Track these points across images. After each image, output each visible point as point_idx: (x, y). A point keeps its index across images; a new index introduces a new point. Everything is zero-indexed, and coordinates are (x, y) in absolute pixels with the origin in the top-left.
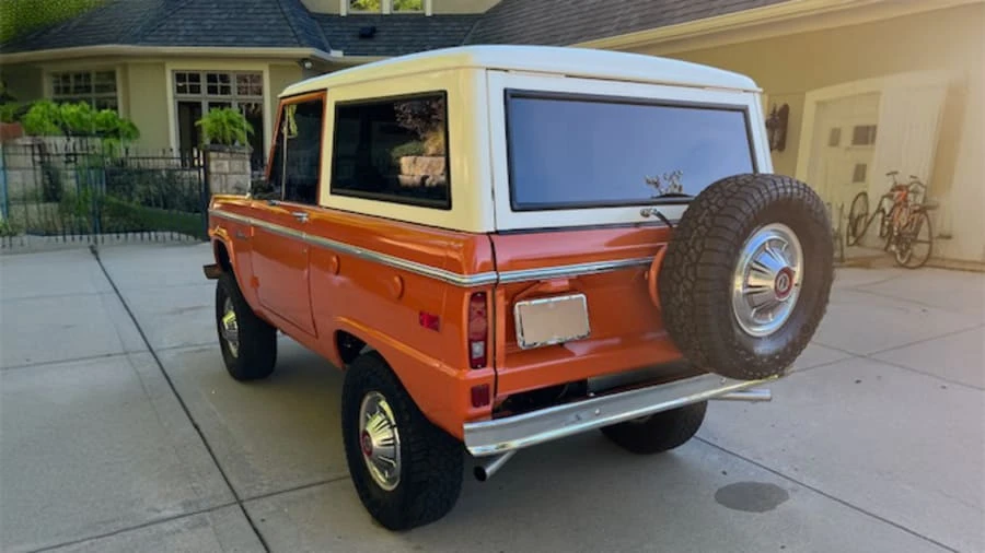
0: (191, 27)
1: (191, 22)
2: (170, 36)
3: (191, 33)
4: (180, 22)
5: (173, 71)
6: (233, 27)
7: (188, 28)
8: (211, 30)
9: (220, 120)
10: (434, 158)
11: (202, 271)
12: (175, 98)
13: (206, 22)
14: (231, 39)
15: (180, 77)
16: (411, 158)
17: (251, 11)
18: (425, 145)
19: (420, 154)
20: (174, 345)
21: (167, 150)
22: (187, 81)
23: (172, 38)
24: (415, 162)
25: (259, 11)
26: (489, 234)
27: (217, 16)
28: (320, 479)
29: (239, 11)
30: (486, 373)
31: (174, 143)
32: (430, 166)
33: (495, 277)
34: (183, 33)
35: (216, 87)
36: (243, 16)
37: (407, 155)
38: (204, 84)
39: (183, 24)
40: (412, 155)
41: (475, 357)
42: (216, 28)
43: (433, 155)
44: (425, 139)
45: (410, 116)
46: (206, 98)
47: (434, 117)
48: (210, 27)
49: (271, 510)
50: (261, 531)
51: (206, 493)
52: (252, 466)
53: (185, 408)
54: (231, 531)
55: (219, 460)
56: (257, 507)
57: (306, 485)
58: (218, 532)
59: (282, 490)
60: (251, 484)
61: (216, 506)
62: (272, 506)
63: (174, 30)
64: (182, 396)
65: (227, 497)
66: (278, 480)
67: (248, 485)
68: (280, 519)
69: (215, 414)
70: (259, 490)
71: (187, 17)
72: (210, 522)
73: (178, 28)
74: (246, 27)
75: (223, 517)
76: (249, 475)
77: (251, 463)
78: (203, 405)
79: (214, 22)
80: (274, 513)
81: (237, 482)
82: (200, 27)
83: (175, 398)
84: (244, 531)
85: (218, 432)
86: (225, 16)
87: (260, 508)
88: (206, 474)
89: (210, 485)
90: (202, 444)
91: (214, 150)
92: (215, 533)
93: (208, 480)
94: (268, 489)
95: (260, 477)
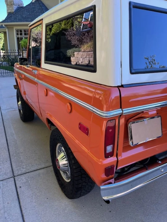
0: (20, 17)
1: (20, 16)
2: (14, 20)
3: (20, 19)
4: (17, 16)
5: (16, 29)
6: (31, 17)
7: (19, 17)
8: (25, 18)
9: (26, 42)
10: (84, 53)
11: (13, 86)
12: (16, 37)
13: (23, 16)
14: (30, 20)
15: (17, 31)
16: (77, 53)
17: (35, 12)
18: (81, 49)
19: (79, 51)
20: (8, 108)
21: (14, 50)
22: (19, 32)
23: (15, 20)
24: (78, 54)
25: (37, 12)
26: (118, 87)
27: (26, 14)
28: (43, 166)
29: (32, 12)
30: (112, 159)
31: (16, 48)
32: (82, 55)
33: (121, 112)
34: (18, 19)
35: (26, 33)
36: (33, 13)
37: (76, 52)
38: (23, 33)
39: (18, 16)
40: (78, 51)
41: (107, 152)
42: (26, 17)
43: (83, 52)
44: (81, 47)
45: (77, 41)
46: (24, 37)
47: (83, 41)
48: (24, 17)
49: (24, 181)
50: (19, 193)
51: (3, 171)
52: (21, 159)
53: (5, 132)
54: (8, 192)
55: (11, 155)
56: (19, 179)
57: (38, 169)
58: (3, 192)
59: (30, 171)
60: (19, 168)
61: (5, 179)
62: (25, 179)
63: (16, 18)
64: (5, 127)
65: (10, 174)
66: (29, 166)
67: (18, 168)
68: (26, 187)
69: (14, 135)
70: (22, 171)
71: (19, 14)
72: (2, 187)
73: (17, 17)
74: (34, 16)
75: (7, 184)
76: (19, 163)
77: (21, 157)
78: (11, 131)
79: (26, 15)
80: (25, 183)
81: (15, 166)
82: (22, 17)
83: (3, 128)
84: (13, 193)
85: (13, 143)
86: (28, 14)
87: (20, 180)
88: (5, 162)
89: (5, 167)
90: (7, 148)
91: (24, 50)
92: (2, 193)
93: (5, 165)
94: (25, 171)
95: (23, 164)
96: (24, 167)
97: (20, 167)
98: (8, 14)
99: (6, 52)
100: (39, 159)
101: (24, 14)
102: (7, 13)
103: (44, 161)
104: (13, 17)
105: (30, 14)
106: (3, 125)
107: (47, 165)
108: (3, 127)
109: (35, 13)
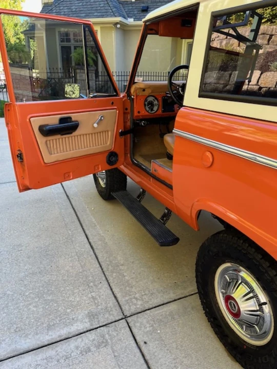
1: (66, 8)
3: (66, 13)
4: (61, 8)
5: (59, 32)
6: (85, 9)
7: (65, 11)
12: (60, 45)
13: (72, 8)
15: (61, 34)
22: (64, 36)
27: (77, 4)
34: (63, 13)
38: (72, 38)
42: (77, 10)
46: (73, 44)
48: (74, 10)
49: (148, 329)
50: (148, 357)
51: (101, 304)
52: (127, 278)
53: (79, 221)
54: (126, 354)
55: (105, 269)
56: (138, 324)
57: (166, 301)
58: (116, 354)
59: (151, 307)
60: (129, 297)
61: (110, 321)
62: (148, 325)
63: (58, 12)
64: (76, 210)
65: (116, 310)
66: (145, 294)
67: (127, 298)
68: (157, 342)
69: (96, 226)
70: (136, 305)
71: (64, 6)
72: (109, 341)
73: (61, 11)
74: (90, 9)
75: (117, 335)
76: (126, 287)
77: (125, 274)
78: (88, 218)
79: (76, 7)
80: (151, 334)
81: (120, 294)
82: (70, 10)
83: (73, 211)
84: (135, 356)
85: (100, 242)
86: (80, 4)
87: (141, 327)
88: (99, 284)
89: (103, 295)
90: (92, 253)
91: (78, 69)
92: (115, 356)
93: (101, 291)
94: (141, 305)
95: (134, 290)
96: (137, 295)
97: (130, 295)
98: (44, 7)
99: (41, 73)
100: (159, 279)
101: (73, 5)
102: (42, 4)
103: (170, 285)
104: (54, 11)
105: (84, 4)
106: (71, 207)
107: (179, 293)
108: (72, 209)
109: (92, 4)
